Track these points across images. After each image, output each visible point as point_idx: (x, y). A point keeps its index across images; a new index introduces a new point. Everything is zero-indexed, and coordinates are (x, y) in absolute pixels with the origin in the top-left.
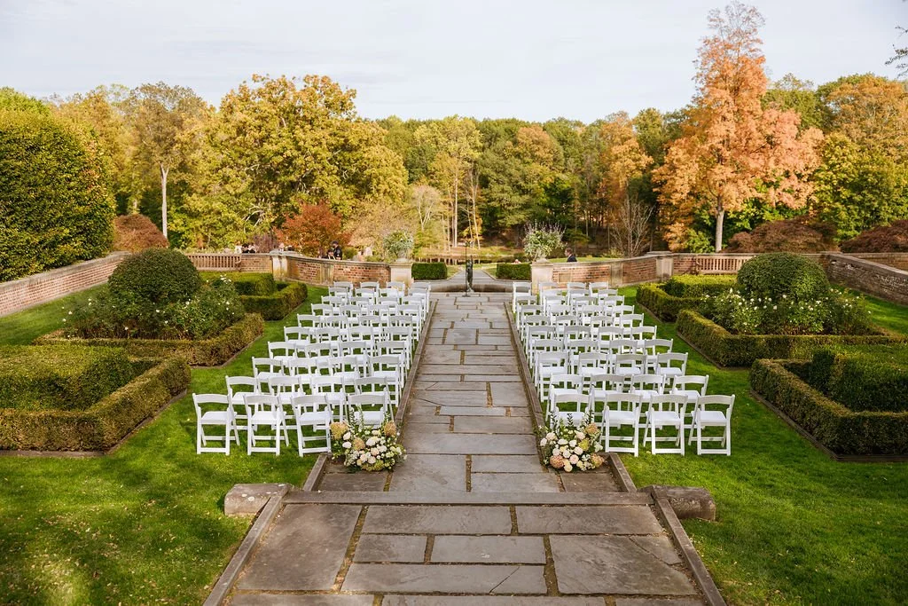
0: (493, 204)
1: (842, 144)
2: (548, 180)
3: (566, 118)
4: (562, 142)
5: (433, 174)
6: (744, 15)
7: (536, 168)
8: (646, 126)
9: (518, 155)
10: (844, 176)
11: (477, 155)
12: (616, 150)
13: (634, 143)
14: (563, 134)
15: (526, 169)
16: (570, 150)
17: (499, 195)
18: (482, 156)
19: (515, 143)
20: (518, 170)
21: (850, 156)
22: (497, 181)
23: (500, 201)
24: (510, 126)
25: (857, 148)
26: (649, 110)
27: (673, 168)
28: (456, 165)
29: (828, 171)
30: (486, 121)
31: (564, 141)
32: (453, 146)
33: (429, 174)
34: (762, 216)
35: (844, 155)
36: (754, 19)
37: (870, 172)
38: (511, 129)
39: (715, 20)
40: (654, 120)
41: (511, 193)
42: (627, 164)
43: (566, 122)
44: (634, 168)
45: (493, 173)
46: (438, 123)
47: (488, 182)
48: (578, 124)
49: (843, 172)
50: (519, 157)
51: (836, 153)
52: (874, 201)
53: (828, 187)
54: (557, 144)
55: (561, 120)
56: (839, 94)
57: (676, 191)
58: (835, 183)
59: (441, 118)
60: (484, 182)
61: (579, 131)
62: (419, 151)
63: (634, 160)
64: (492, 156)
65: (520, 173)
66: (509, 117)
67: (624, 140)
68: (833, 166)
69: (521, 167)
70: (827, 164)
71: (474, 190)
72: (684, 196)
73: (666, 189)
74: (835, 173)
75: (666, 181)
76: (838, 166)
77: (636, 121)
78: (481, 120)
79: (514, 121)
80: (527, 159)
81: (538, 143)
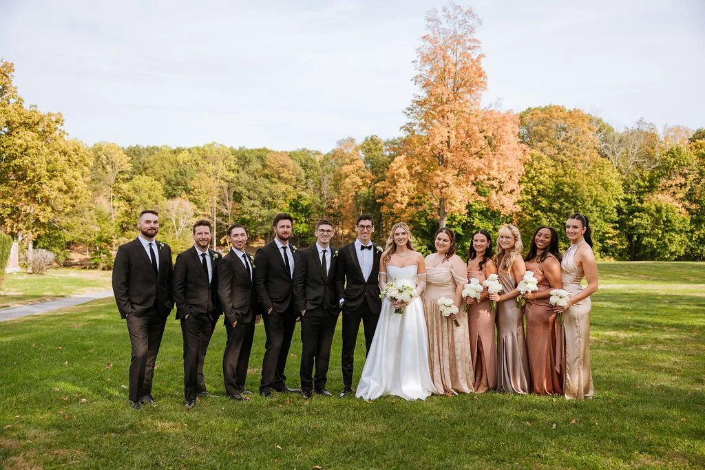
0: (245, 216)
1: (539, 159)
2: (293, 196)
3: (308, 149)
4: (304, 167)
5: (193, 190)
6: (460, 17)
7: (282, 187)
8: (370, 149)
9: (266, 176)
10: (542, 187)
11: (232, 176)
12: (346, 169)
13: (361, 163)
14: (305, 161)
15: (273, 187)
16: (310, 172)
17: (250, 208)
18: (237, 177)
19: (264, 166)
20: (266, 188)
21: (546, 170)
22: (249, 197)
23: (251, 214)
24: (260, 153)
25: (551, 162)
26: (372, 136)
27: (394, 183)
28: (213, 184)
29: (528, 183)
30: (241, 149)
31: (306, 165)
32: (211, 168)
33: (188, 191)
34: (473, 223)
35: (541, 169)
36: (470, 22)
37: (565, 183)
38: (261, 155)
39: (432, 20)
40: (377, 145)
41: (261, 207)
42: (356, 181)
43: (308, 151)
44: (361, 184)
45: (245, 191)
46: (198, 149)
47: (241, 198)
48: (318, 153)
49: (541, 183)
50: (268, 178)
51: (534, 166)
52: (570, 209)
53: (529, 197)
54: (300, 168)
55: (304, 150)
56: (531, 119)
57: (397, 202)
58: (535, 193)
59: (201, 145)
60: (238, 198)
61: (318, 158)
62: (181, 172)
63: (362, 178)
64: (245, 177)
65: (268, 191)
66: (261, 147)
67: (352, 160)
68: (532, 178)
69: (269, 185)
70: (528, 177)
71: (229, 204)
72: (403, 207)
73: (389, 199)
74: (534, 184)
75: (388, 194)
76: (536, 178)
77: (362, 147)
78: (238, 149)
79: (265, 150)
80: (274, 180)
81: (283, 166)
